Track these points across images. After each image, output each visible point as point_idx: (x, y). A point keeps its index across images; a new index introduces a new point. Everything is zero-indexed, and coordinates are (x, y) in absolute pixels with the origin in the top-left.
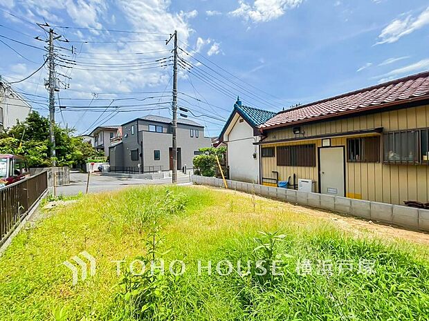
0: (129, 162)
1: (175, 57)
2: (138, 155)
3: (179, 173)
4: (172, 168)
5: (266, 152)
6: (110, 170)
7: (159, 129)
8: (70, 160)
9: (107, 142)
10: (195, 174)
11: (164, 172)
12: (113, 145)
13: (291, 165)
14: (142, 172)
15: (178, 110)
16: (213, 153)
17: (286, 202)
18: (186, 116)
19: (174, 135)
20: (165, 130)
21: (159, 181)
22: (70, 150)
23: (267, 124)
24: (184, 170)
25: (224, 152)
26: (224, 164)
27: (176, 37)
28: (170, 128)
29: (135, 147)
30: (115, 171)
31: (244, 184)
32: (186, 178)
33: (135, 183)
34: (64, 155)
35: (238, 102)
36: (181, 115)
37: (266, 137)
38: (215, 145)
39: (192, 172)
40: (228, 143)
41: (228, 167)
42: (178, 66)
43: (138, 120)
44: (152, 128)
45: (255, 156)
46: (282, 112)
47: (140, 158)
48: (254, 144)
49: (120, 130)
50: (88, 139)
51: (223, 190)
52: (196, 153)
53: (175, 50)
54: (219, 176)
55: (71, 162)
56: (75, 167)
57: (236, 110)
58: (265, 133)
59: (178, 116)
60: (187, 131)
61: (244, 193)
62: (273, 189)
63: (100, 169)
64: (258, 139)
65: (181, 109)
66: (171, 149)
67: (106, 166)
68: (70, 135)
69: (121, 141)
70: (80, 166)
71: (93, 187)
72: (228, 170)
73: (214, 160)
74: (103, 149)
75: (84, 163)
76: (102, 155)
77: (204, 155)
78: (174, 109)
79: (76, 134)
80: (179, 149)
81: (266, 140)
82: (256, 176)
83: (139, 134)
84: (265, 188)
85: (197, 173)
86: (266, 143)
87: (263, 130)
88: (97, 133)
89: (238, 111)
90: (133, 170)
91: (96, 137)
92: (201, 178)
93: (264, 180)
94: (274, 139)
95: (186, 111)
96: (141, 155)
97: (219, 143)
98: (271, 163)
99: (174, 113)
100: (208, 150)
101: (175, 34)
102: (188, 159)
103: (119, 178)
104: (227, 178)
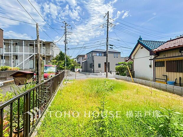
0: (89, 69)
1: (108, 23)
2: (92, 66)
3: (109, 73)
4: (106, 71)
5: (158, 64)
6: (82, 71)
7: (100, 55)
8: (70, 67)
9: (81, 60)
10: (116, 74)
11: (102, 73)
12: (83, 62)
13: (177, 72)
14: (94, 72)
15: (109, 46)
16: (125, 64)
17: (174, 93)
18: (112, 48)
19: (107, 57)
20: (103, 55)
21: (100, 76)
22: (71, 64)
23: (160, 48)
24: (111, 72)
25: (131, 64)
26: (132, 70)
27: (108, 14)
28: (105, 54)
29: (91, 62)
30: (84, 72)
31: (144, 81)
32: (112, 76)
33: (91, 76)
34: (69, 66)
35: (140, 39)
36: (110, 48)
37: (159, 56)
38: (127, 61)
39: (115, 73)
40: (134, 60)
41: (134, 71)
42: (109, 27)
43: (92, 51)
44: (98, 54)
45: (150, 66)
46: (170, 41)
47: (93, 67)
48: (150, 60)
49: (86, 56)
50: (75, 60)
51: (132, 83)
52: (116, 65)
53: (108, 20)
54: (129, 76)
55: (70, 68)
56: (71, 70)
57: (139, 43)
58: (158, 53)
60: (112, 55)
61: (143, 85)
62: (163, 85)
63: (79, 71)
64: (153, 57)
65: (110, 45)
66: (105, 63)
67: (81, 70)
68: (70, 58)
69: (86, 60)
71: (77, 77)
72: (134, 73)
73: (126, 68)
74: (80, 63)
75: (74, 68)
76: (79, 66)
77: (121, 65)
78: (107, 45)
79: (72, 58)
80: (109, 63)
81: (158, 57)
82: (151, 76)
83: (93, 57)
84: (157, 84)
85: (117, 74)
86: (159, 59)
87: (156, 52)
88: (79, 56)
89: (140, 43)
90: (90, 72)
91: (78, 59)
92: (119, 76)
93: (157, 80)
94: (164, 57)
95: (113, 46)
96: (93, 66)
98: (162, 71)
99: (107, 47)
100: (123, 63)
101: (108, 13)
102: (113, 67)
103: (86, 75)
104: (133, 77)
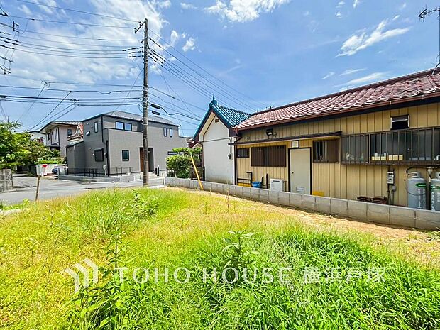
0: (93, 164)
1: (145, 48)
2: (102, 155)
3: (150, 175)
4: (143, 170)
5: (241, 153)
6: (68, 172)
7: (128, 127)
8: (13, 161)
9: (63, 139)
10: (169, 175)
11: (134, 174)
12: (71, 143)
13: (264, 166)
14: (109, 174)
15: (149, 107)
16: (188, 153)
17: (259, 201)
18: (158, 114)
19: (145, 133)
20: (135, 128)
21: (129, 184)
22: (13, 150)
23: (242, 125)
24: (156, 172)
25: (199, 153)
26: (200, 165)
27: (146, 26)
28: (141, 126)
29: (99, 145)
30: (75, 174)
31: (220, 185)
32: (159, 181)
33: (100, 186)
34: (5, 155)
35: (214, 102)
36: (153, 112)
37: (241, 138)
38: (191, 146)
39: (165, 173)
40: (204, 143)
41: (204, 168)
42: (148, 58)
43: (102, 115)
44: (120, 126)
45: (230, 157)
46: (256, 114)
47: (105, 159)
48: (229, 144)
49: (80, 127)
50: (39, 136)
51: (198, 192)
52: (169, 153)
53: (146, 40)
54: (194, 177)
55: (14, 163)
56: (20, 170)
57: (211, 110)
58: (240, 134)
59: (149, 113)
60: (160, 130)
61: (219, 194)
62: (247, 190)
63: (55, 172)
64: (234, 139)
65: (152, 105)
66: (141, 149)
67: (62, 168)
68: (13, 130)
69: (82, 140)
70: (28, 167)
71: (44, 193)
72: (204, 171)
73: (189, 160)
74: (58, 148)
75: (33, 165)
76: (57, 155)
77: (178, 155)
78: (145, 105)
79: (20, 130)
80: (151, 149)
81: (241, 141)
82: (231, 177)
83: (104, 132)
84: (239, 188)
85: (171, 175)
86: (242, 143)
87: (238, 131)
88: (51, 128)
89: (213, 110)
90: (97, 173)
91: (49, 134)
92: (176, 180)
93: (239, 181)
94: (249, 140)
95: (159, 108)
96: (107, 155)
97: (195, 144)
98: (245, 164)
99: (145, 110)
100: (182, 151)
101: (146, 23)
102: (161, 160)
103: (81, 182)
104: (203, 179)
